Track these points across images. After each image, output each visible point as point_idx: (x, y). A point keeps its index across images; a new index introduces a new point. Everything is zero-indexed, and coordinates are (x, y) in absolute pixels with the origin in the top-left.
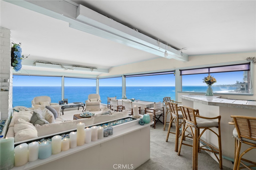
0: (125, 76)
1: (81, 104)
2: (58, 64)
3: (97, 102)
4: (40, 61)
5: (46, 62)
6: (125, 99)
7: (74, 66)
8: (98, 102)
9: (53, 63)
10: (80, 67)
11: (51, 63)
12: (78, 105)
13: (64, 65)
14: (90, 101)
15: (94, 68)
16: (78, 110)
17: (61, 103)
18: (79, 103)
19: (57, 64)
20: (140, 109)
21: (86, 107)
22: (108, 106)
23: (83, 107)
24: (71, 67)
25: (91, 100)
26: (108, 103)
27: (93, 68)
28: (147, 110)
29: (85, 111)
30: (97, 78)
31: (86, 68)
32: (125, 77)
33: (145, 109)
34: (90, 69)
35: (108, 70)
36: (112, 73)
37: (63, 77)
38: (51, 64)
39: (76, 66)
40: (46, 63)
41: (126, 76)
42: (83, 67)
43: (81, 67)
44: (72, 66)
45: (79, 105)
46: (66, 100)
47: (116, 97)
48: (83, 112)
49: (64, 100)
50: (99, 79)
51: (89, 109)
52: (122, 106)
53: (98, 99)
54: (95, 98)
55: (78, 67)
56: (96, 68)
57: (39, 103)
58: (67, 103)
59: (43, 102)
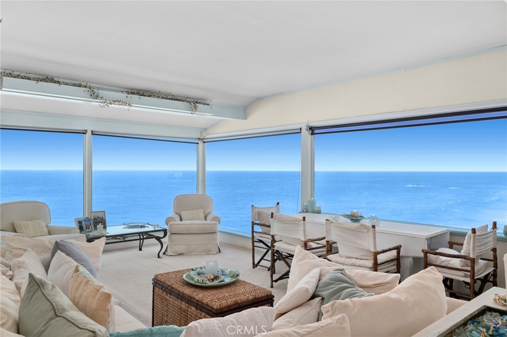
0: (312, 130)
1: (153, 229)
2: (80, 86)
3: (204, 222)
4: (16, 73)
5: (38, 77)
6: (314, 212)
7: (133, 93)
8: (208, 222)
9: (60, 80)
10: (154, 96)
11: (56, 79)
12: (139, 233)
13: (99, 89)
14: (181, 220)
15: (200, 103)
16: (140, 249)
17: (84, 227)
18: (143, 227)
19: (75, 85)
20: (398, 253)
21: (170, 240)
22: (253, 237)
23: (158, 239)
24: (122, 96)
25: (183, 214)
26: (253, 227)
27: (197, 102)
28: (431, 257)
29: (164, 253)
30: (199, 139)
31: (172, 99)
32: (312, 134)
33: (422, 255)
34: (185, 103)
35: (245, 109)
36: (260, 121)
37: (89, 133)
38: (55, 82)
39: (138, 94)
40: (38, 80)
41: (316, 131)
42: (162, 98)
43: (158, 97)
44: (128, 93)
45: (146, 233)
46: (100, 215)
47: (278, 204)
48: (159, 257)
49: (92, 214)
50: (205, 141)
51: (180, 249)
52: (327, 242)
53: (208, 212)
54: (198, 209)
55: (147, 97)
56: (208, 102)
57: (12, 225)
58: (105, 227)
59: (24, 222)
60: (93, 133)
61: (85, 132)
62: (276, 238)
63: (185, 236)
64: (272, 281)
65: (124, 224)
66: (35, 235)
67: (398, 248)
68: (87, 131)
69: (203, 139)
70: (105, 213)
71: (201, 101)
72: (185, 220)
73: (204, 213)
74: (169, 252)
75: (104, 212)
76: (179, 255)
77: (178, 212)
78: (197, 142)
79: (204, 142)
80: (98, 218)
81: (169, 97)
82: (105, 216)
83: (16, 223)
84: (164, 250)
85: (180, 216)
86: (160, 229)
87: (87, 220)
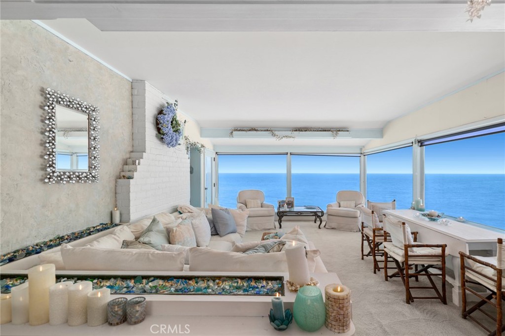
0: (421, 143)
2: (267, 130)
3: (353, 210)
4: (239, 129)
7: (296, 131)
9: (259, 129)
10: (309, 130)
11: (256, 129)
13: (275, 131)
14: (340, 207)
15: (342, 131)
16: (315, 222)
18: (314, 208)
20: (443, 251)
21: (328, 219)
23: (319, 217)
24: (289, 133)
25: (342, 203)
27: (339, 131)
30: (361, 153)
31: (321, 131)
32: (421, 146)
34: (330, 132)
35: (380, 131)
37: (289, 154)
39: (299, 130)
41: (426, 143)
42: (314, 131)
43: (311, 131)
44: (293, 131)
45: (314, 212)
47: (394, 201)
48: (319, 228)
49: (287, 199)
50: (365, 154)
51: (334, 225)
52: (385, 232)
53: (358, 203)
54: (352, 201)
55: (304, 132)
56: (348, 130)
57: (245, 201)
58: (292, 206)
59: (250, 200)
60: (291, 154)
61: (287, 154)
62: (365, 225)
63: (335, 217)
64: (363, 255)
65: (304, 206)
67: (444, 247)
69: (364, 153)
71: (343, 129)
73: (356, 203)
74: (326, 227)
75: (293, 198)
76: (333, 228)
77: (339, 202)
78: (360, 155)
80: (291, 201)
81: (320, 130)
82: (294, 200)
83: (247, 200)
84: (324, 225)
85: (340, 204)
86: (320, 211)
87: (283, 202)
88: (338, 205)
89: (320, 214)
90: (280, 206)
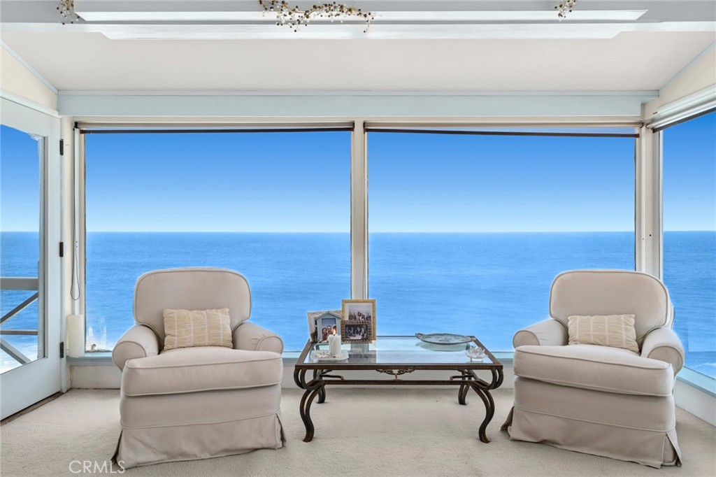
3: (629, 357)
8: (645, 359)
14: (566, 341)
17: (321, 334)
21: (519, 396)
23: (482, 388)
25: (574, 324)
29: (505, 429)
30: (642, 124)
37: (359, 128)
46: (364, 309)
48: (484, 439)
49: (347, 305)
50: (655, 125)
51: (547, 426)
53: (651, 324)
54: (619, 313)
57: (162, 317)
58: (368, 337)
59: (184, 312)
60: (367, 128)
61: (350, 128)
63: (552, 392)
65: (418, 336)
66: (198, 343)
68: (353, 124)
69: (653, 121)
70: (374, 306)
72: (576, 342)
73: (635, 326)
74: (514, 431)
75: (373, 302)
76: (542, 442)
77: (561, 318)
78: (637, 132)
79: (654, 130)
80: (360, 314)
82: (374, 311)
83: (167, 311)
84: (504, 420)
85: (566, 329)
86: (487, 361)
87: (330, 318)
88: (558, 334)
89: (486, 377)
90: (315, 335)
